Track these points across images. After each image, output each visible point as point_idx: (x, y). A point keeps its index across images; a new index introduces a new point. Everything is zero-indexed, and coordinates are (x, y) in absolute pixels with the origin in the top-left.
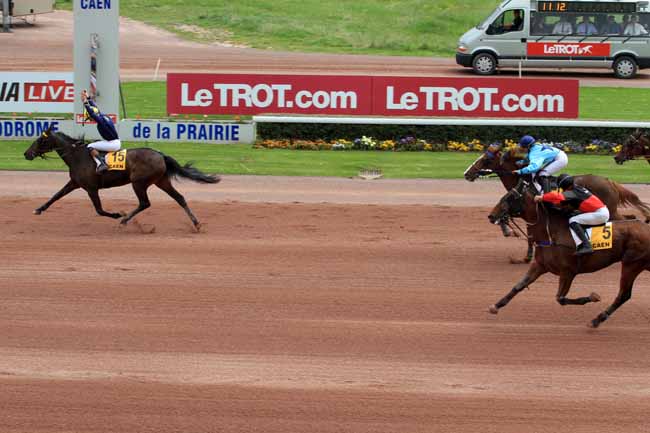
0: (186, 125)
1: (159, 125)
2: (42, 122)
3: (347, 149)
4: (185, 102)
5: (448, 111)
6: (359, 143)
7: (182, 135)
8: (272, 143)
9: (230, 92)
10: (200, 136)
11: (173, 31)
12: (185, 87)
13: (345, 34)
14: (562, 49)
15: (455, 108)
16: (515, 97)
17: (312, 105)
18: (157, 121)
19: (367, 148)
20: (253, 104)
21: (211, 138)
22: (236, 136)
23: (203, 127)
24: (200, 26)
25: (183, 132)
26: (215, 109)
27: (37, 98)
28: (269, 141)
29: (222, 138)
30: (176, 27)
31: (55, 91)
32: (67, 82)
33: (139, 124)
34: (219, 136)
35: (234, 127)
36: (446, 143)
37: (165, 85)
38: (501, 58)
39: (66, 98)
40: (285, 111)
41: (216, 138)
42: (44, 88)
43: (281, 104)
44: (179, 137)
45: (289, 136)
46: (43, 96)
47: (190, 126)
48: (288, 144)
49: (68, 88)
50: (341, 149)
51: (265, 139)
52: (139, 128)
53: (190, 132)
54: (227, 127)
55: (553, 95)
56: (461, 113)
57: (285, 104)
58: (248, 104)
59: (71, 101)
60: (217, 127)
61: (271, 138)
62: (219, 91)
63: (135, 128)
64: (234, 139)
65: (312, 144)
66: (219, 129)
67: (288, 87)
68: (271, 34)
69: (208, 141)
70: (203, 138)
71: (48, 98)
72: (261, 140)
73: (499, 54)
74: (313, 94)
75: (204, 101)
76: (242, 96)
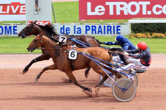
0: (91, 26)
1: (75, 26)
2: (8, 27)
4: (89, 13)
7: (88, 31)
8: (140, 35)
9: (115, 7)
10: (99, 32)
12: (89, 4)
17: (162, 13)
18: (74, 24)
20: (128, 13)
21: (105, 33)
22: (119, 31)
23: (100, 27)
25: (89, 30)
26: (107, 16)
27: (5, 12)
28: (138, 34)
29: (111, 33)
31: (15, 8)
32: (21, 3)
33: (64, 26)
34: (109, 31)
35: (118, 27)
37: (78, 4)
39: (21, 12)
40: (147, 16)
41: (108, 33)
42: (8, 7)
43: (144, 13)
44: (86, 33)
45: (149, 31)
46: (8, 12)
47: (93, 26)
48: (149, 36)
49: (22, 7)
51: (136, 33)
52: (63, 28)
53: (93, 30)
54: (114, 26)
57: (147, 13)
58: (126, 13)
59: (24, 14)
60: (108, 27)
61: (139, 32)
62: (108, 6)
63: (61, 28)
64: (118, 33)
65: (163, 35)
66: (109, 28)
67: (148, 3)
69: (103, 34)
70: (100, 33)
71: (11, 13)
72: (134, 34)
74: (162, 6)
75: (100, 12)
76: (122, 9)
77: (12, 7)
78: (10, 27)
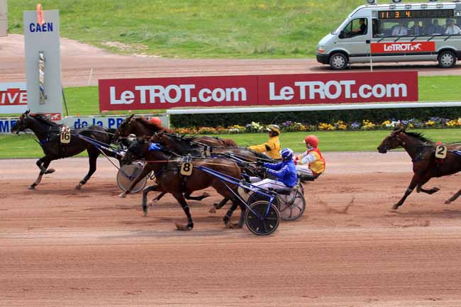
0: (115, 119)
1: (94, 120)
2: (4, 122)
3: (241, 133)
4: (113, 101)
5: (318, 100)
6: (249, 127)
7: (112, 126)
8: (182, 130)
9: (148, 92)
11: (102, 47)
12: (113, 90)
13: (235, 44)
14: (399, 48)
15: (322, 97)
16: (369, 87)
17: (212, 99)
18: (92, 117)
19: (256, 131)
20: (166, 101)
24: (122, 42)
25: (113, 124)
28: (180, 129)
30: (103, 44)
31: (12, 97)
32: (21, 89)
33: (79, 120)
36: (318, 125)
37: (97, 89)
38: (351, 56)
39: (21, 101)
40: (192, 104)
42: (4, 95)
43: (188, 99)
45: (194, 124)
46: (3, 101)
47: (118, 120)
48: (195, 131)
49: (22, 94)
50: (236, 132)
51: (177, 128)
52: (79, 123)
53: (118, 124)
55: (398, 84)
56: (327, 101)
57: (191, 99)
58: (162, 101)
59: (26, 104)
61: (182, 126)
62: (139, 91)
63: (76, 123)
65: (213, 129)
67: (193, 86)
68: (177, 46)
71: (7, 103)
72: (174, 128)
73: (349, 53)
74: (212, 91)
75: (128, 100)
76: (157, 95)
77: (9, 95)
78: (7, 122)
